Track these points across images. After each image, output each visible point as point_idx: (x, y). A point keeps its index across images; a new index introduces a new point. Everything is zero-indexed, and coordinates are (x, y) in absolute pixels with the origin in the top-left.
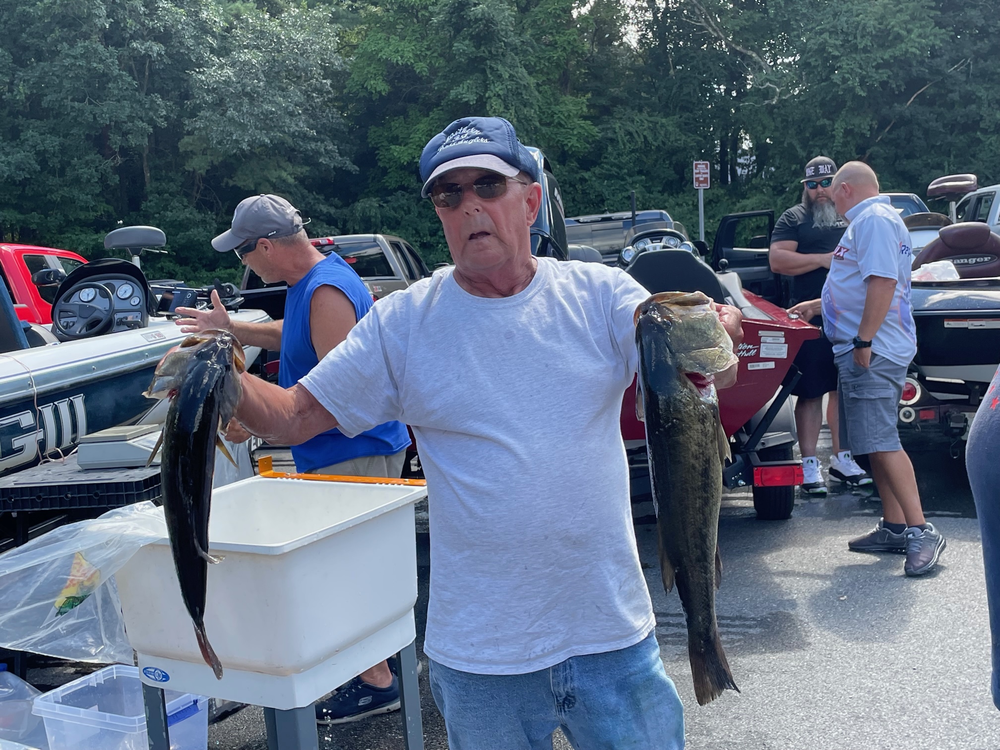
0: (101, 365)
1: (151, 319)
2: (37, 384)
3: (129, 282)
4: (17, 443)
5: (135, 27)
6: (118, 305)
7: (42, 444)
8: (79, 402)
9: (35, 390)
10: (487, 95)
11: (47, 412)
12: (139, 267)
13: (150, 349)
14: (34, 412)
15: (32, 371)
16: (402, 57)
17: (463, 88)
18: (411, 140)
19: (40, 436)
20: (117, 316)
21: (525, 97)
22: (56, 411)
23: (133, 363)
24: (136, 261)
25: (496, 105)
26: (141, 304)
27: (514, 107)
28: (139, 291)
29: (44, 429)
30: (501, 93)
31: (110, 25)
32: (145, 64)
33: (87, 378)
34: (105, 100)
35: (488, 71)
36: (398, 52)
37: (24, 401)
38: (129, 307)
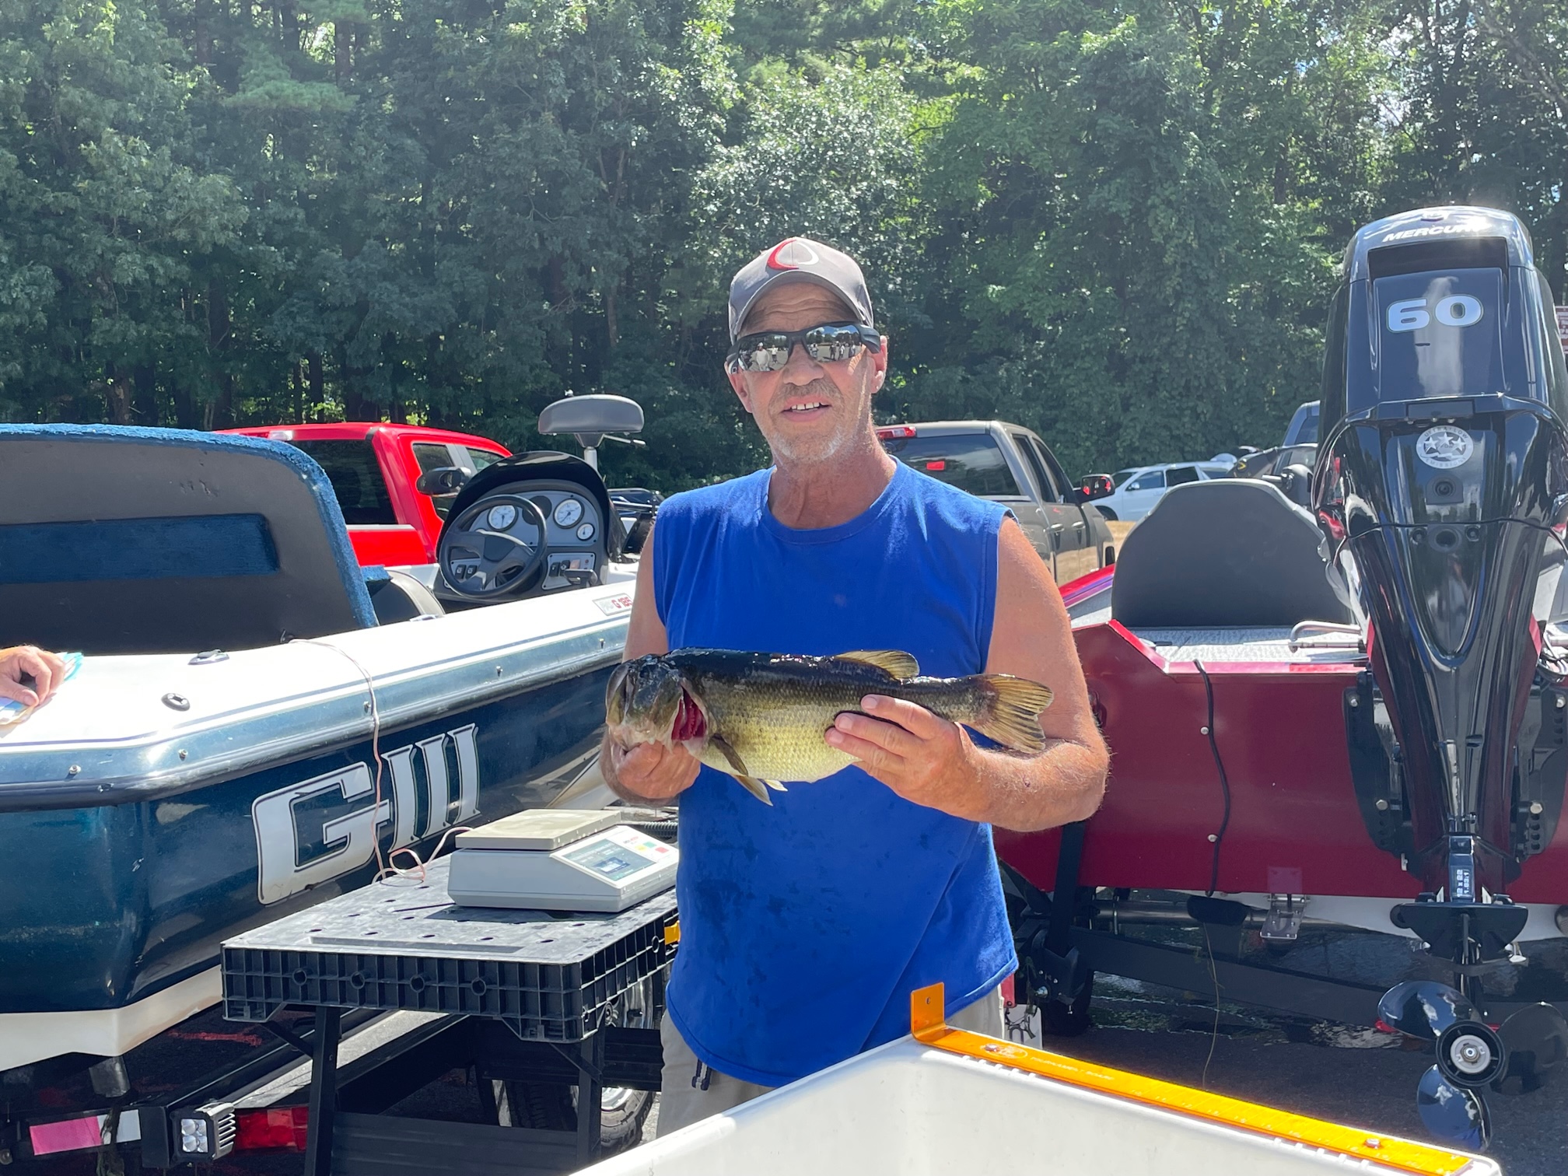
0: (514, 662)
1: (612, 567)
2: (384, 704)
3: (575, 495)
4: (332, 832)
5: (606, 101)
6: (552, 537)
7: (386, 835)
8: (465, 740)
9: (377, 719)
10: (1149, 202)
11: (401, 763)
12: (596, 469)
13: (608, 630)
14: (372, 764)
15: (375, 678)
16: (1010, 144)
17: (1110, 191)
18: (1019, 276)
19: (382, 812)
20: (554, 559)
21: (1213, 205)
22: (419, 763)
23: (575, 658)
24: (590, 458)
25: (1164, 218)
26: (595, 537)
27: (1193, 221)
28: (593, 514)
29: (392, 800)
30: (1173, 198)
31: (570, 99)
32: (618, 159)
33: (484, 692)
34: (559, 215)
35: (1154, 163)
36: (1006, 135)
37: (351, 743)
38: (574, 542)
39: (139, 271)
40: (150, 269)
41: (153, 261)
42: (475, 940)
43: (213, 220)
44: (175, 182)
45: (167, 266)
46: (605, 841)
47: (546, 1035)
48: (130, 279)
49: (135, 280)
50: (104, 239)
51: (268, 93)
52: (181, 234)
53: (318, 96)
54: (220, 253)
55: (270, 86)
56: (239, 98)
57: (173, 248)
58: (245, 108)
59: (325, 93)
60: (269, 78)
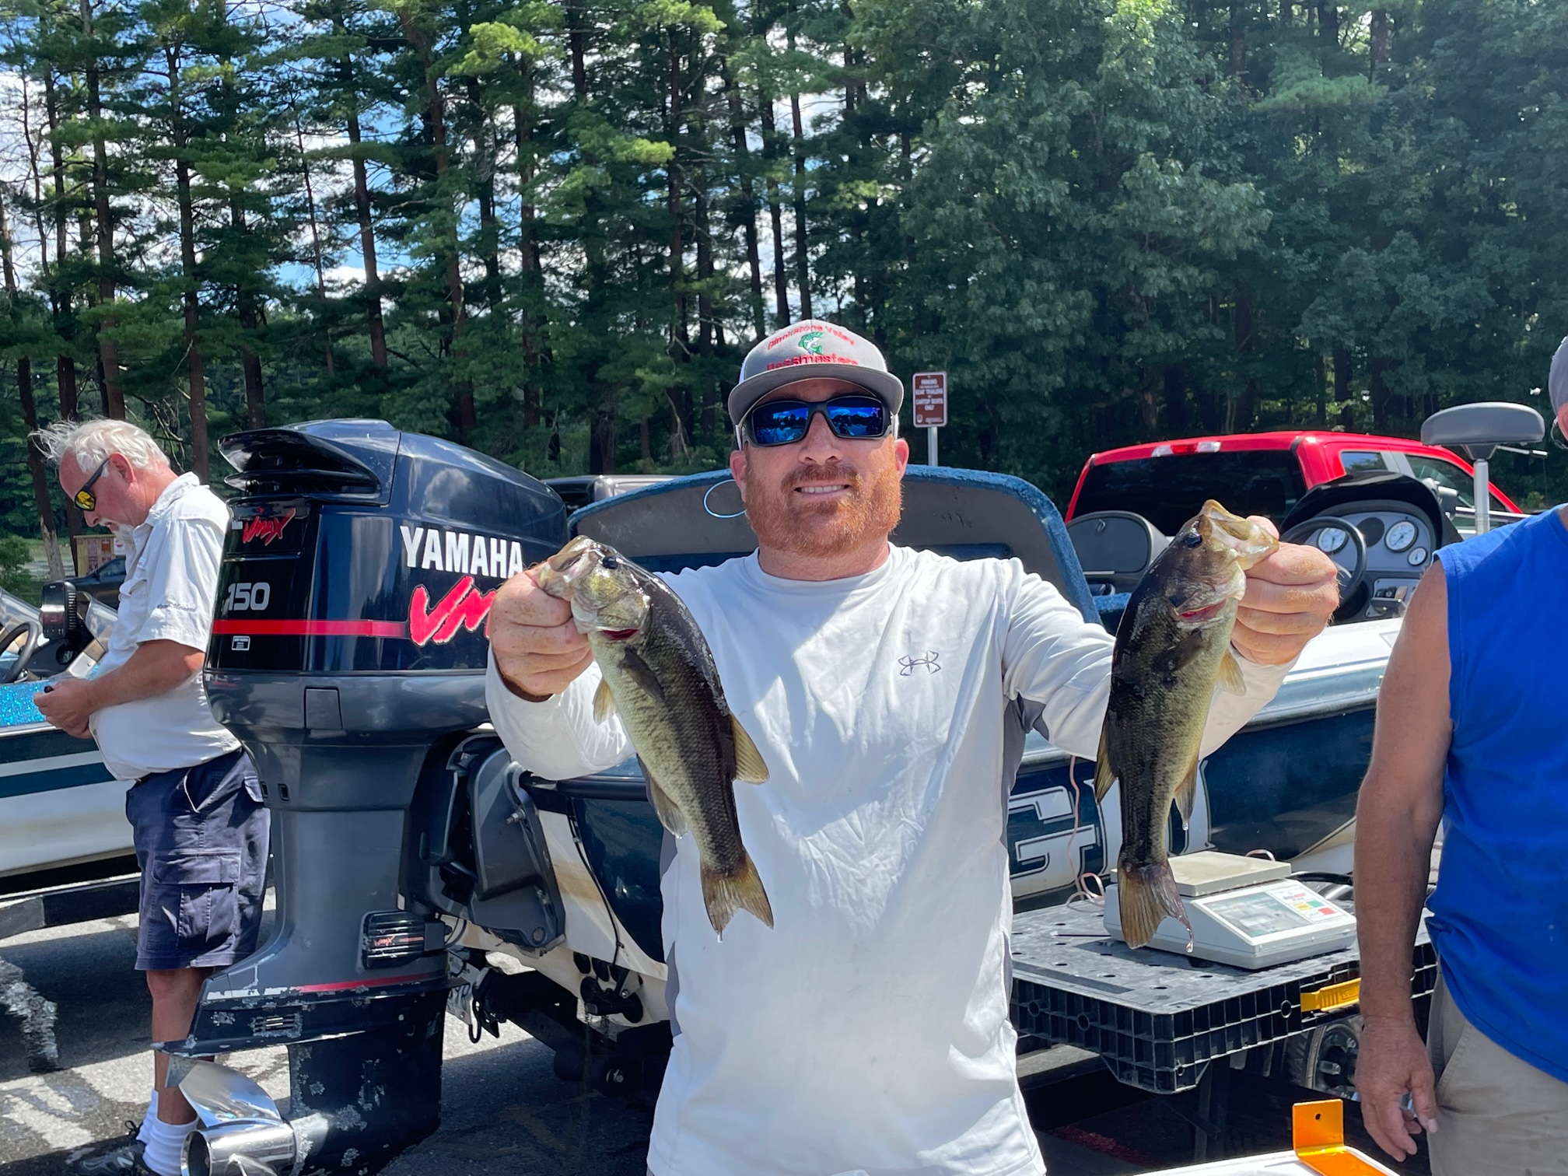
3: (1410, 518)
4: (1026, 851)
20: (1381, 585)
28: (1427, 537)
38: (1404, 568)
39: (1164, 283)
40: (1174, 280)
41: (1178, 274)
42: (1099, 976)
43: (1236, 228)
44: (1203, 194)
45: (1190, 276)
46: (1264, 894)
47: (1140, 1082)
48: (1155, 293)
49: (1160, 292)
50: (1138, 256)
51: (1298, 95)
52: (1207, 244)
53: (1348, 89)
54: (1247, 258)
55: (1300, 88)
56: (1266, 104)
57: (1200, 259)
58: (1274, 111)
59: (1356, 86)
60: (1300, 79)
